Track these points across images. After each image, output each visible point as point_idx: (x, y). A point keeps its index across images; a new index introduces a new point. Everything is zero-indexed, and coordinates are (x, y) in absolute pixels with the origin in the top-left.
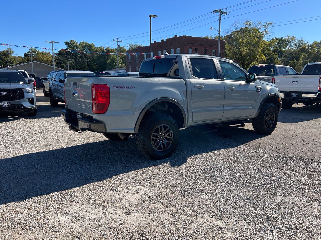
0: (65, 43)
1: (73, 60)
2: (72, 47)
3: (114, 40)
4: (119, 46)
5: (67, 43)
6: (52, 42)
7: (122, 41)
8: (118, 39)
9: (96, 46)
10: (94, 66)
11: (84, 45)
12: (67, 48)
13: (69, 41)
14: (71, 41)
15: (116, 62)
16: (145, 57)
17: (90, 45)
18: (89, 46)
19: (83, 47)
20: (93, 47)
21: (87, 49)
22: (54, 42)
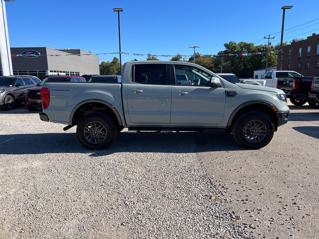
0: (224, 45)
1: (230, 61)
2: (230, 49)
3: (265, 37)
4: (270, 43)
5: (226, 45)
6: (194, 47)
7: (274, 37)
8: (269, 35)
9: (255, 45)
10: (249, 66)
11: (242, 45)
12: (226, 49)
13: (228, 43)
14: (230, 43)
15: (272, 60)
16: (300, 53)
17: (249, 45)
18: (247, 46)
19: (242, 48)
20: (252, 46)
21: (245, 49)
22: (196, 47)
